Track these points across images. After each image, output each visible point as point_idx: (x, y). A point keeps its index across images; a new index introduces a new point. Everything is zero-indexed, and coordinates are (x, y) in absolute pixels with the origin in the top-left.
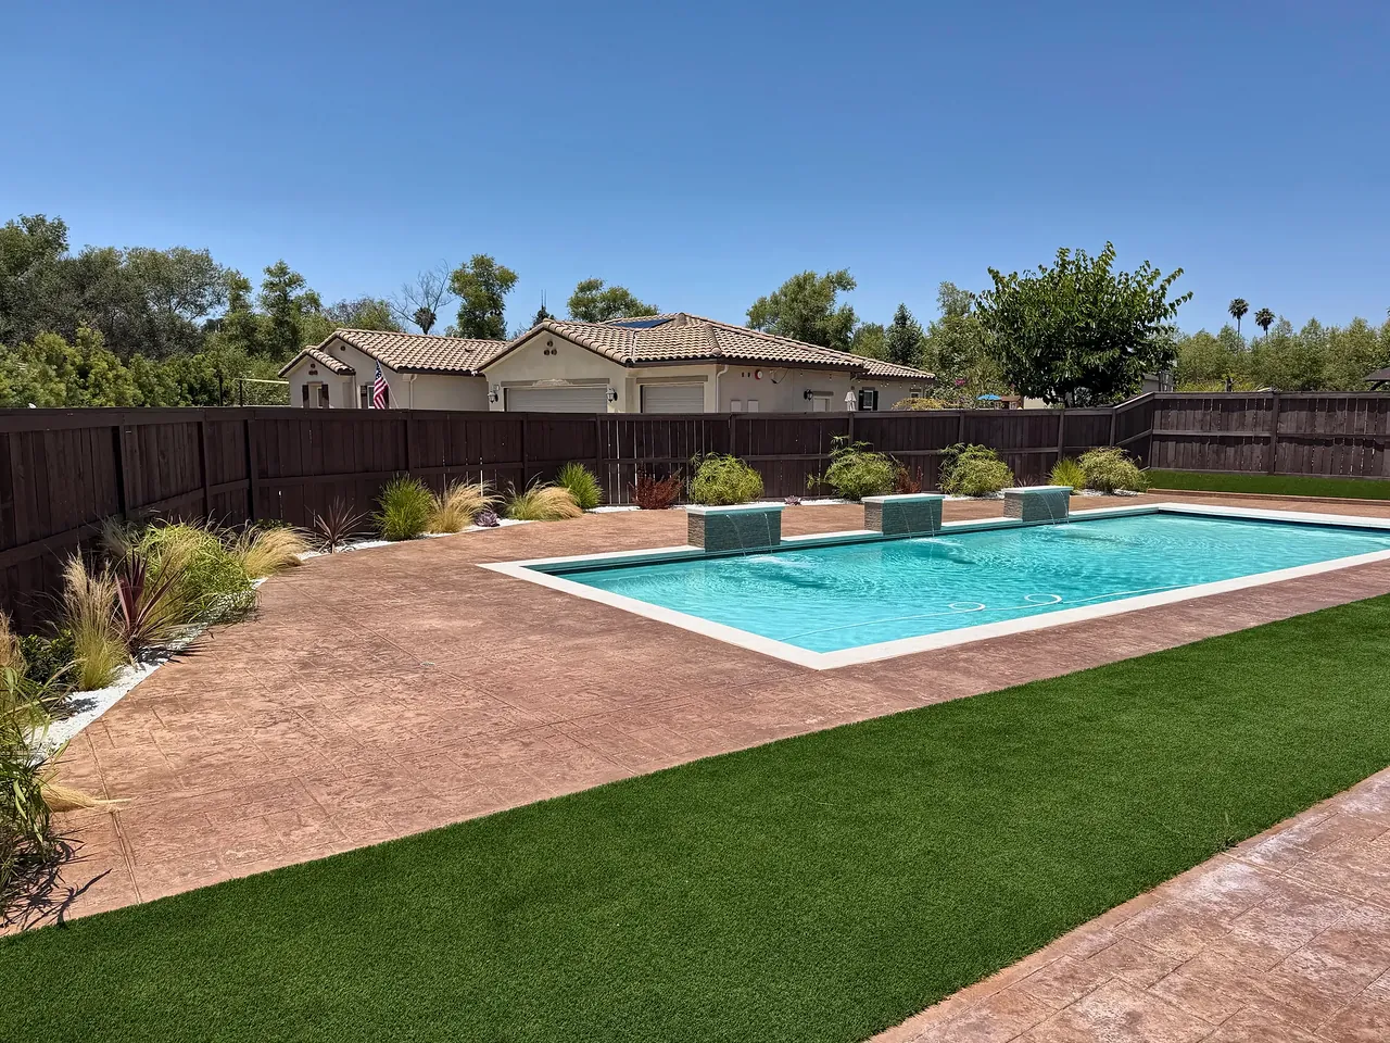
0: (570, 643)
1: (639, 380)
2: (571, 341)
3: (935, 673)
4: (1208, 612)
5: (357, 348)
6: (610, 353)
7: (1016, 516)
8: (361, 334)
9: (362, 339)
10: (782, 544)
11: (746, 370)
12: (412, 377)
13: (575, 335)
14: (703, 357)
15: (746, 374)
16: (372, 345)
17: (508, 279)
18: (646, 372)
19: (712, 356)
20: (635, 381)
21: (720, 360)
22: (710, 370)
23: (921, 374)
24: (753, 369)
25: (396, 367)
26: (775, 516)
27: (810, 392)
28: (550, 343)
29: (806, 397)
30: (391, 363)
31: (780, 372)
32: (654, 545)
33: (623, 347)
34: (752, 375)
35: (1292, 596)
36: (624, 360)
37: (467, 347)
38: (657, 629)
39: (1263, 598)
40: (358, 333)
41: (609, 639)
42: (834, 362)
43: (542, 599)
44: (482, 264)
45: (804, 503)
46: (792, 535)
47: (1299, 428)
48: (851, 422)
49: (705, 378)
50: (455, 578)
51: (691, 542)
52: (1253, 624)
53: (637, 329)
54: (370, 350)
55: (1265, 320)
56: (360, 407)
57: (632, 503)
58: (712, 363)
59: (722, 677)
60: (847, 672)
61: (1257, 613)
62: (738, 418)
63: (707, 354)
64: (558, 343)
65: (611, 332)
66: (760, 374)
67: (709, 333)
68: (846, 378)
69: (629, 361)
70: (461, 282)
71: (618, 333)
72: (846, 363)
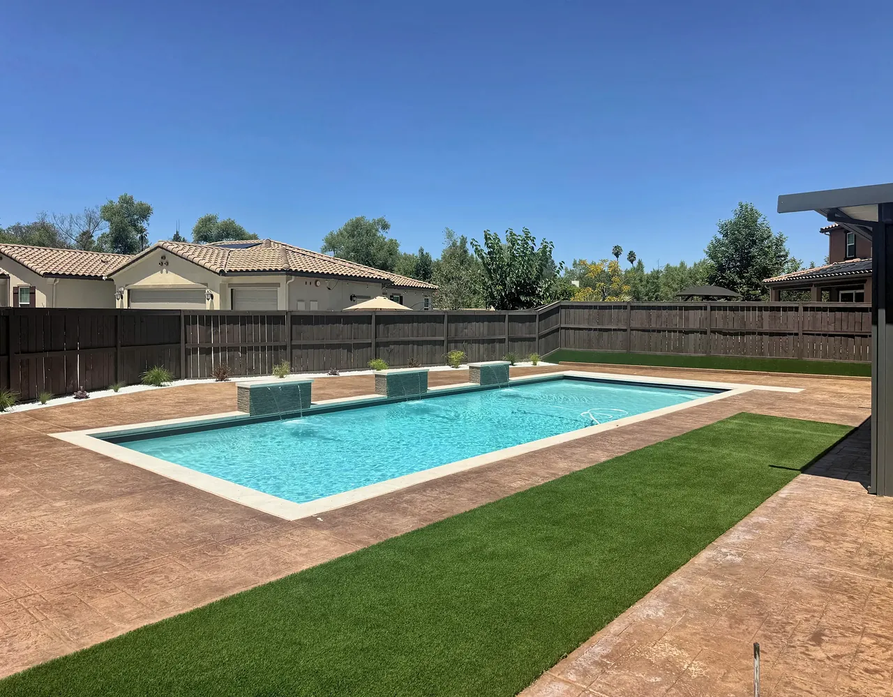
0: (89, 507)
1: (230, 285)
2: (179, 256)
3: (382, 515)
4: (578, 450)
5: (11, 258)
6: (208, 265)
7: (476, 382)
8: (16, 248)
9: (17, 252)
10: (312, 407)
11: (308, 280)
12: (55, 281)
13: (182, 252)
14: (276, 270)
15: (308, 283)
16: (24, 256)
17: (145, 213)
18: (236, 280)
19: (282, 270)
20: (227, 285)
21: (289, 272)
22: (282, 279)
23: (430, 286)
24: (313, 280)
25: (42, 273)
26: (306, 387)
27: (354, 296)
28: (163, 257)
29: (351, 299)
30: (38, 270)
31: (333, 281)
32: (211, 411)
33: (219, 261)
34: (313, 284)
35: (630, 437)
36: (218, 270)
37: (103, 259)
38: (173, 488)
39: (613, 438)
40: (13, 247)
41: (127, 501)
42: (370, 277)
43: (89, 465)
44: (127, 201)
45: (342, 374)
46: (322, 399)
47: (642, 324)
48: (374, 317)
49: (278, 285)
50: (22, 447)
51: (240, 409)
52: (603, 459)
53: (232, 249)
54: (22, 260)
55: (632, 257)
56: (11, 305)
57: (210, 376)
58: (282, 274)
59: (206, 535)
60: (310, 522)
61: (607, 450)
62: (293, 314)
63: (279, 269)
64: (169, 257)
65: (211, 250)
66: (318, 283)
67: (282, 254)
68: (378, 287)
69: (222, 271)
70: (109, 213)
71: (216, 251)
72: (378, 277)
